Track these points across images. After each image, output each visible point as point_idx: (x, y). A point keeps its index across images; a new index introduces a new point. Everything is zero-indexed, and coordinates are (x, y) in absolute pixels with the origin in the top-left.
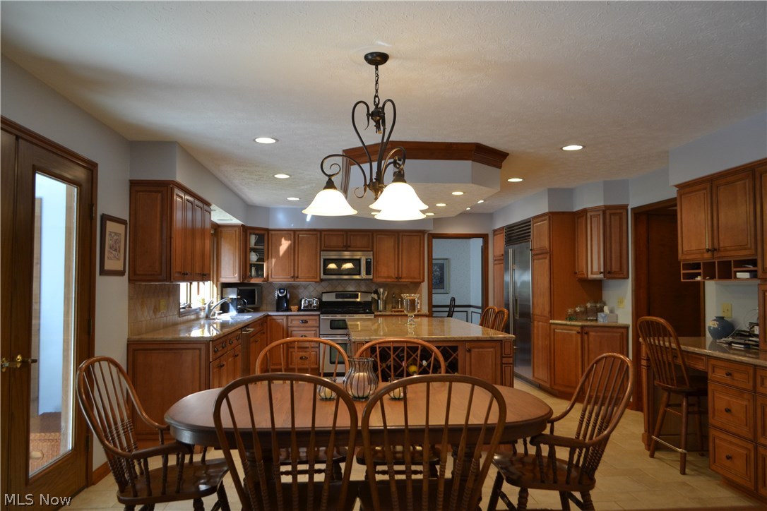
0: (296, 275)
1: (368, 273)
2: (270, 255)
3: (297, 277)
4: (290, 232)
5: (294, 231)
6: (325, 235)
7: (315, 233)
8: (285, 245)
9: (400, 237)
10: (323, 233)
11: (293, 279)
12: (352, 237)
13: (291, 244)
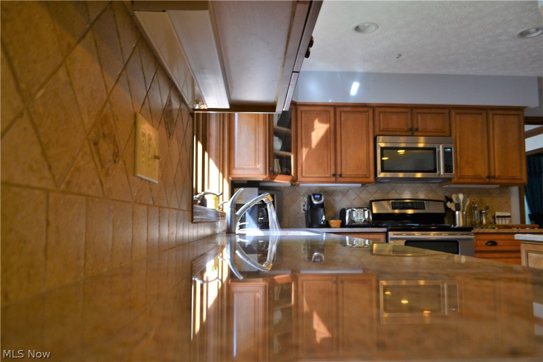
0: (339, 173)
1: (448, 169)
2: (299, 144)
3: (341, 176)
4: (328, 108)
5: (335, 107)
6: (380, 112)
7: (365, 109)
8: (319, 129)
9: (491, 118)
10: (378, 110)
11: (333, 179)
12: (419, 116)
13: (330, 127)
